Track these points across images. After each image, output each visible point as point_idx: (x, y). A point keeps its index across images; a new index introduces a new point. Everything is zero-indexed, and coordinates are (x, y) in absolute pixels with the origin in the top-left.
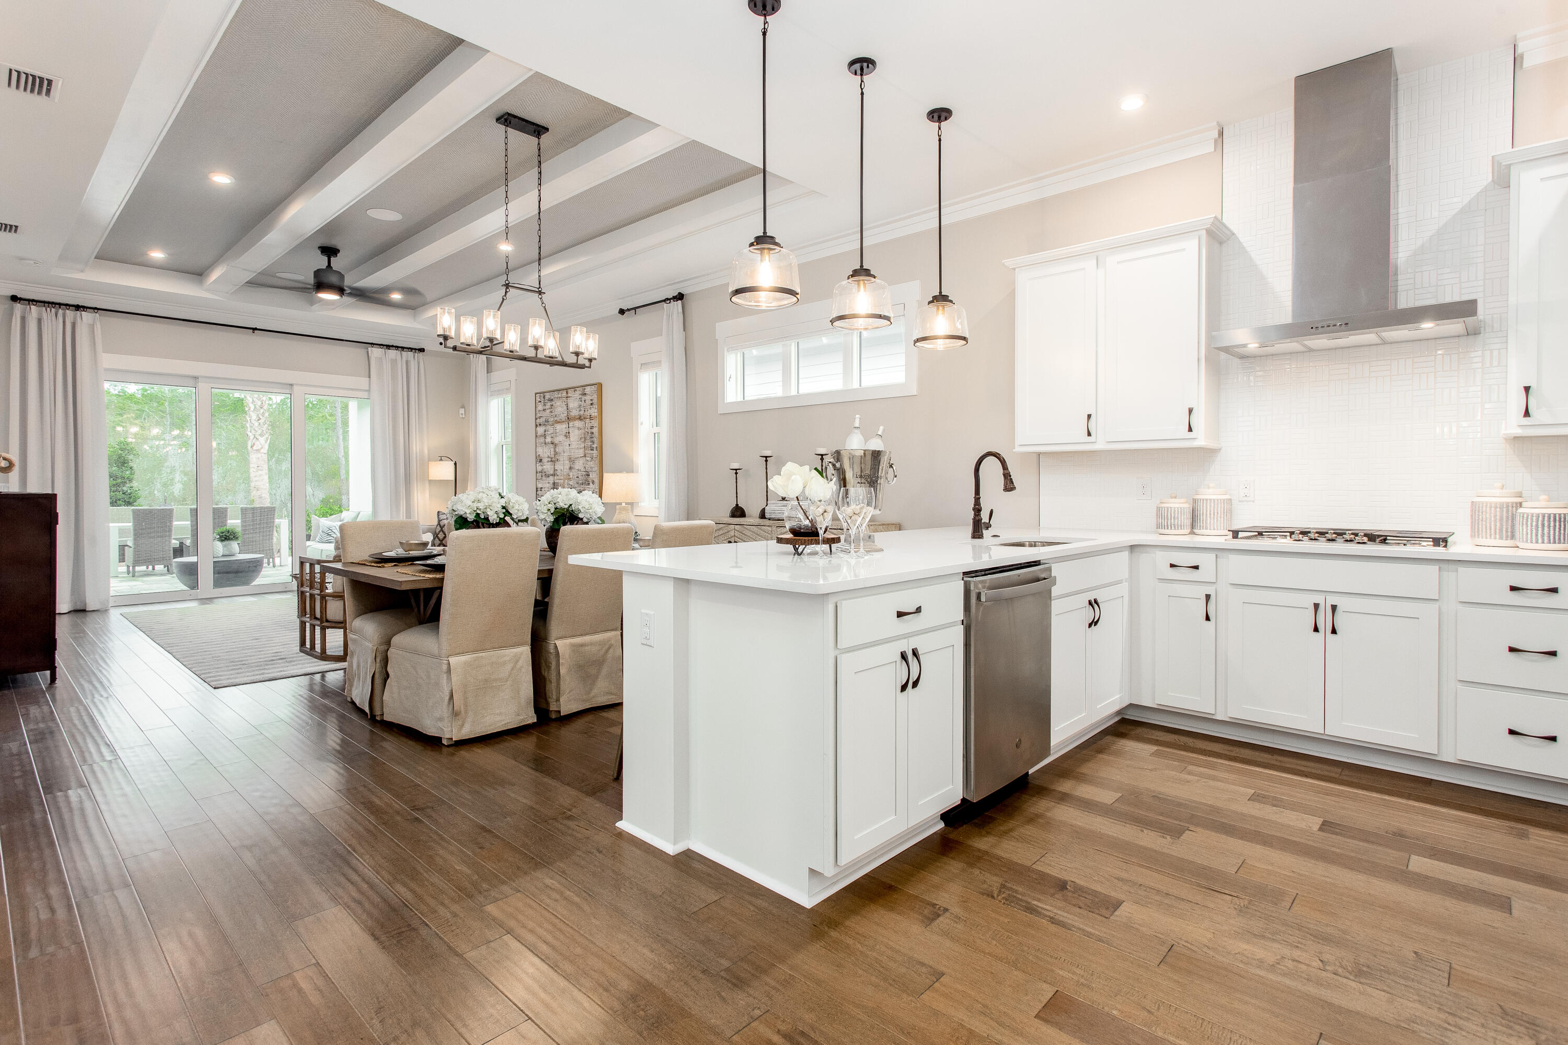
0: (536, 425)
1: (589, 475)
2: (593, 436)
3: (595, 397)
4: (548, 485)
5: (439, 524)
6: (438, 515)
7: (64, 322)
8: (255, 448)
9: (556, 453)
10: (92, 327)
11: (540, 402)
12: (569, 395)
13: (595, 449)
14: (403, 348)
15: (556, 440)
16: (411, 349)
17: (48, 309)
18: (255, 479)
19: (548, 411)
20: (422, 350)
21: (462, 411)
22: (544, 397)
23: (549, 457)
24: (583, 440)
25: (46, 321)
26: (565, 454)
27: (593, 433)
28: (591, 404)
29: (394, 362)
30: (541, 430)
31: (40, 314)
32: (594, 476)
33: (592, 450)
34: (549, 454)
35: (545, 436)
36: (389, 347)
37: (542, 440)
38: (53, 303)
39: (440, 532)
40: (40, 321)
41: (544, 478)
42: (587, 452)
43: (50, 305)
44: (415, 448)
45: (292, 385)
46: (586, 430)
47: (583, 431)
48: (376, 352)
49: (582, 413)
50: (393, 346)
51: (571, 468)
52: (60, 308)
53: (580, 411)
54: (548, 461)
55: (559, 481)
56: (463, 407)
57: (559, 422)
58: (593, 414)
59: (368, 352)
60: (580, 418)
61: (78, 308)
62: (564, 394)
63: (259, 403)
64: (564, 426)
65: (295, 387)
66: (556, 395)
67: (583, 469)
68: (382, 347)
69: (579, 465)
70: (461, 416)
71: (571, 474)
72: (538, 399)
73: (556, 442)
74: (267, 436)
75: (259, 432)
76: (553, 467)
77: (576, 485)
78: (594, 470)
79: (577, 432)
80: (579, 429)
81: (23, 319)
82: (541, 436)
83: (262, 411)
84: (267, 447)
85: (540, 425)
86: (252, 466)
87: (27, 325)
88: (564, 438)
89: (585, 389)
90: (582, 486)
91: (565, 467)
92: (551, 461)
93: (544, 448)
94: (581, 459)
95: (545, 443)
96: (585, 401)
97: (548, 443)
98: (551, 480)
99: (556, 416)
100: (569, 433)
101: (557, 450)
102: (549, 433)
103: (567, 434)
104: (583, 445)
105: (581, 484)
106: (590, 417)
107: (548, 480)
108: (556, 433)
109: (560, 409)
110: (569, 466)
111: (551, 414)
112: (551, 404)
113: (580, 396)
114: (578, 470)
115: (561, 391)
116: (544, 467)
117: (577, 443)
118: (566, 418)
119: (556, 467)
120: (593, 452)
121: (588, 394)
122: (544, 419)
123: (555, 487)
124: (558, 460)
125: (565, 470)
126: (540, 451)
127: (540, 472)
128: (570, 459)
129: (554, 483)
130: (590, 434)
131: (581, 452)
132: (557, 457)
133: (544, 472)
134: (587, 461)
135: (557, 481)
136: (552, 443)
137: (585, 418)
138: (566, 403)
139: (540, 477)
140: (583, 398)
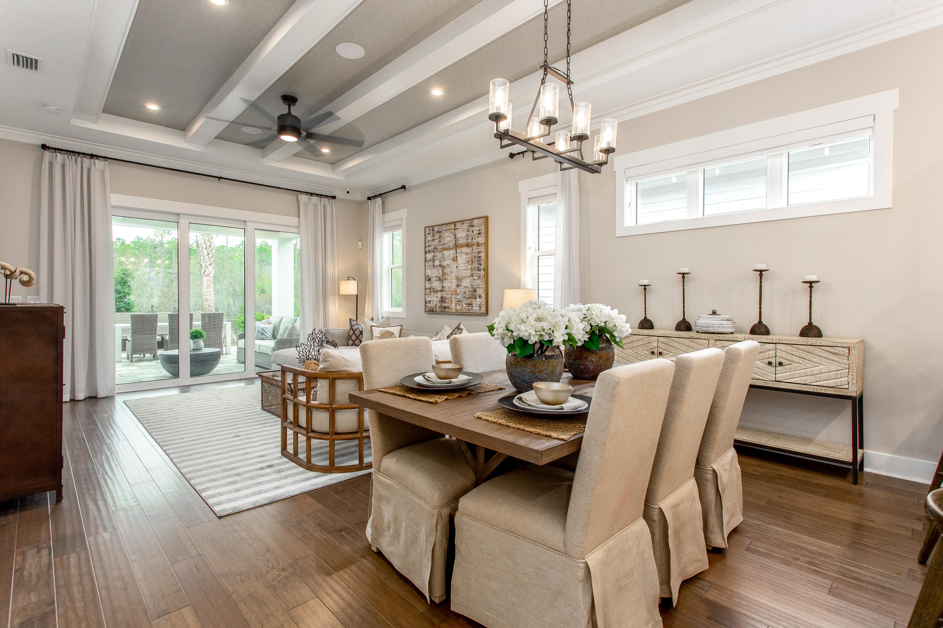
0: (426, 253)
1: (476, 291)
2: (480, 259)
3: (483, 228)
4: (436, 299)
5: (352, 328)
6: (350, 322)
7: (82, 168)
8: (206, 273)
9: (444, 274)
10: (103, 172)
11: (429, 234)
12: (457, 227)
13: (482, 270)
14: (321, 195)
15: (444, 263)
16: (327, 196)
17: (70, 156)
18: (205, 294)
19: (436, 241)
20: (334, 197)
21: (360, 243)
22: (433, 230)
23: (437, 277)
24: (470, 263)
25: (68, 166)
26: (453, 274)
27: (480, 257)
28: (479, 234)
29: (315, 206)
30: (429, 256)
31: (64, 160)
32: (480, 292)
33: (479, 270)
34: (437, 274)
35: (434, 261)
36: (312, 194)
37: (431, 263)
38: (73, 152)
39: (352, 334)
40: (63, 166)
41: (432, 293)
42: (473, 272)
43: (71, 153)
44: (330, 270)
45: (245, 222)
46: (473, 254)
47: (470, 256)
48: (303, 198)
49: (469, 241)
50: (314, 194)
51: (458, 285)
52: (79, 156)
53: (468, 239)
54: (437, 280)
55: (447, 296)
56: (360, 240)
57: (447, 249)
58: (481, 242)
59: (298, 198)
60: (467, 245)
61: (92, 156)
62: (453, 227)
63: (209, 244)
64: (452, 252)
65: (248, 223)
66: (444, 227)
67: (469, 286)
68: (307, 194)
69: (466, 283)
70: (359, 247)
71: (458, 290)
72: (427, 232)
73: (444, 265)
74: (213, 265)
75: (209, 263)
76: (441, 284)
77: (463, 299)
78: (481, 286)
79: (464, 256)
80: (467, 254)
81: (51, 164)
82: (430, 260)
83: (210, 249)
84: (213, 272)
85: (429, 252)
86: (204, 285)
87: (54, 168)
88: (452, 262)
89: (472, 222)
90: (469, 300)
91: (453, 285)
92: (439, 280)
93: (433, 270)
94: (468, 278)
95: (434, 266)
96: (472, 231)
97: (437, 266)
98: (439, 295)
99: (444, 244)
100: (457, 257)
101: (445, 271)
102: (437, 258)
103: (455, 258)
104: (470, 267)
105: (467, 298)
106: (476, 244)
107: (436, 295)
108: (444, 258)
109: (448, 239)
110: (456, 283)
111: (440, 243)
112: (440, 235)
113: (468, 228)
114: (465, 287)
115: (449, 225)
116: (433, 284)
117: (465, 265)
118: (454, 246)
119: (444, 285)
120: (479, 272)
121: (475, 226)
122: (433, 247)
123: (443, 300)
124: (445, 279)
125: (453, 287)
126: (429, 272)
127: (428, 289)
128: (457, 278)
129: (442, 298)
130: (477, 258)
131: (468, 273)
132: (445, 276)
133: (433, 289)
134: (474, 279)
135: (445, 296)
136: (440, 266)
137: (472, 245)
138: (454, 234)
139: (429, 293)
140: (471, 229)
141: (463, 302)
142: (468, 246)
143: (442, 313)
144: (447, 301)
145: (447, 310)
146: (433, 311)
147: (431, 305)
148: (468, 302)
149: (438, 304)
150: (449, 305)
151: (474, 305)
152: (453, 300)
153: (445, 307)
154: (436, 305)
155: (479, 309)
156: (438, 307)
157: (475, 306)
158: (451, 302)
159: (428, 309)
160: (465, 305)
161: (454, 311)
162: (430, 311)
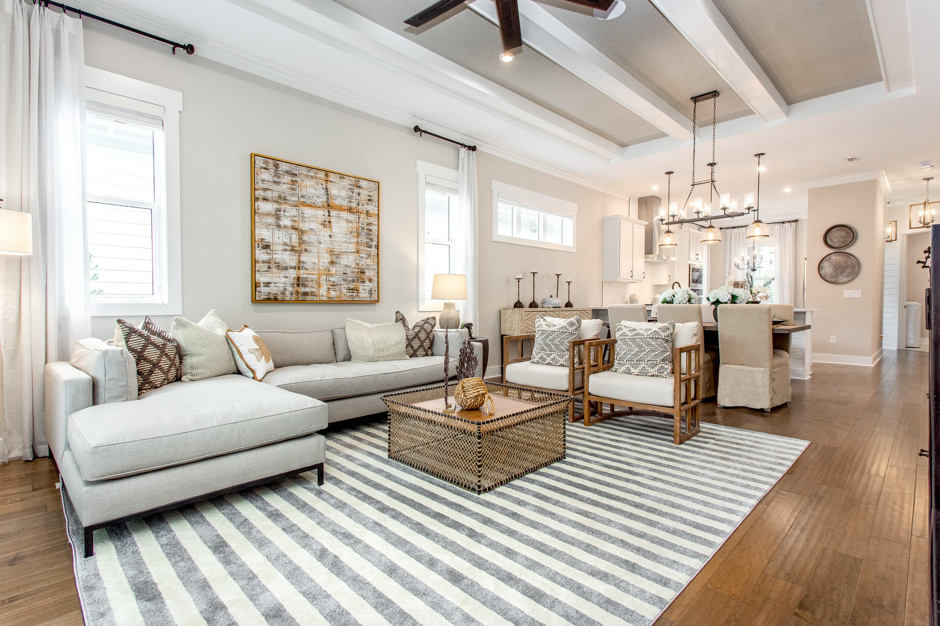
0: (255, 198)
1: (364, 273)
2: (371, 233)
3: (374, 196)
4: (284, 280)
9: (301, 242)
11: (266, 168)
12: (330, 179)
13: (374, 247)
15: (304, 226)
19: (284, 187)
22: (276, 166)
23: (285, 244)
24: (355, 234)
26: (322, 245)
27: (371, 230)
28: (369, 200)
30: (264, 207)
32: (370, 273)
33: (370, 247)
34: (287, 241)
35: (277, 216)
37: (270, 220)
41: (274, 270)
42: (360, 248)
46: (360, 225)
47: (355, 225)
49: (354, 205)
51: (332, 263)
53: (350, 202)
54: (285, 250)
55: (309, 276)
57: (310, 206)
58: (373, 211)
60: (350, 210)
64: (319, 213)
66: (304, 171)
67: (353, 266)
69: (348, 260)
71: (333, 270)
72: (260, 162)
73: (302, 228)
76: (296, 257)
77: (342, 283)
78: (372, 267)
79: (344, 224)
80: (347, 221)
82: (268, 214)
85: (264, 199)
88: (321, 227)
89: (359, 181)
90: (352, 283)
91: (322, 260)
92: (292, 250)
93: (276, 232)
94: (350, 254)
95: (279, 226)
96: (359, 194)
97: (285, 227)
98: (293, 274)
99: (303, 196)
100: (330, 222)
101: (305, 238)
102: (286, 214)
103: (327, 223)
104: (355, 240)
105: (349, 281)
106: (365, 212)
107: (283, 273)
108: (303, 217)
109: (313, 191)
110: (329, 259)
111: (293, 192)
112: (294, 179)
113: (352, 187)
114: (346, 266)
115: (316, 171)
116: (275, 256)
117: (345, 236)
118: (326, 205)
119: (303, 259)
120: (370, 249)
121: (363, 188)
122: (275, 194)
123: (299, 281)
124: (306, 250)
125: (321, 264)
126: (263, 233)
127: (264, 262)
128: (331, 252)
129: (298, 279)
130: (365, 231)
131: (352, 248)
132: (304, 246)
133: (275, 263)
134: (362, 257)
135: (306, 276)
136: (294, 228)
137: (358, 212)
138: (325, 187)
139: (266, 269)
140: (356, 190)
141: (342, 286)
142: (352, 211)
143: (297, 302)
144: (310, 284)
145: (309, 298)
146: (276, 299)
147: (273, 289)
148: (351, 287)
149: (290, 289)
150: (313, 290)
151: (361, 291)
152: (323, 282)
153: (306, 294)
154: (285, 289)
155: (369, 295)
156: (288, 293)
157: (363, 291)
158: (319, 285)
159: (263, 297)
160: (345, 291)
161: (324, 298)
162: (269, 299)
